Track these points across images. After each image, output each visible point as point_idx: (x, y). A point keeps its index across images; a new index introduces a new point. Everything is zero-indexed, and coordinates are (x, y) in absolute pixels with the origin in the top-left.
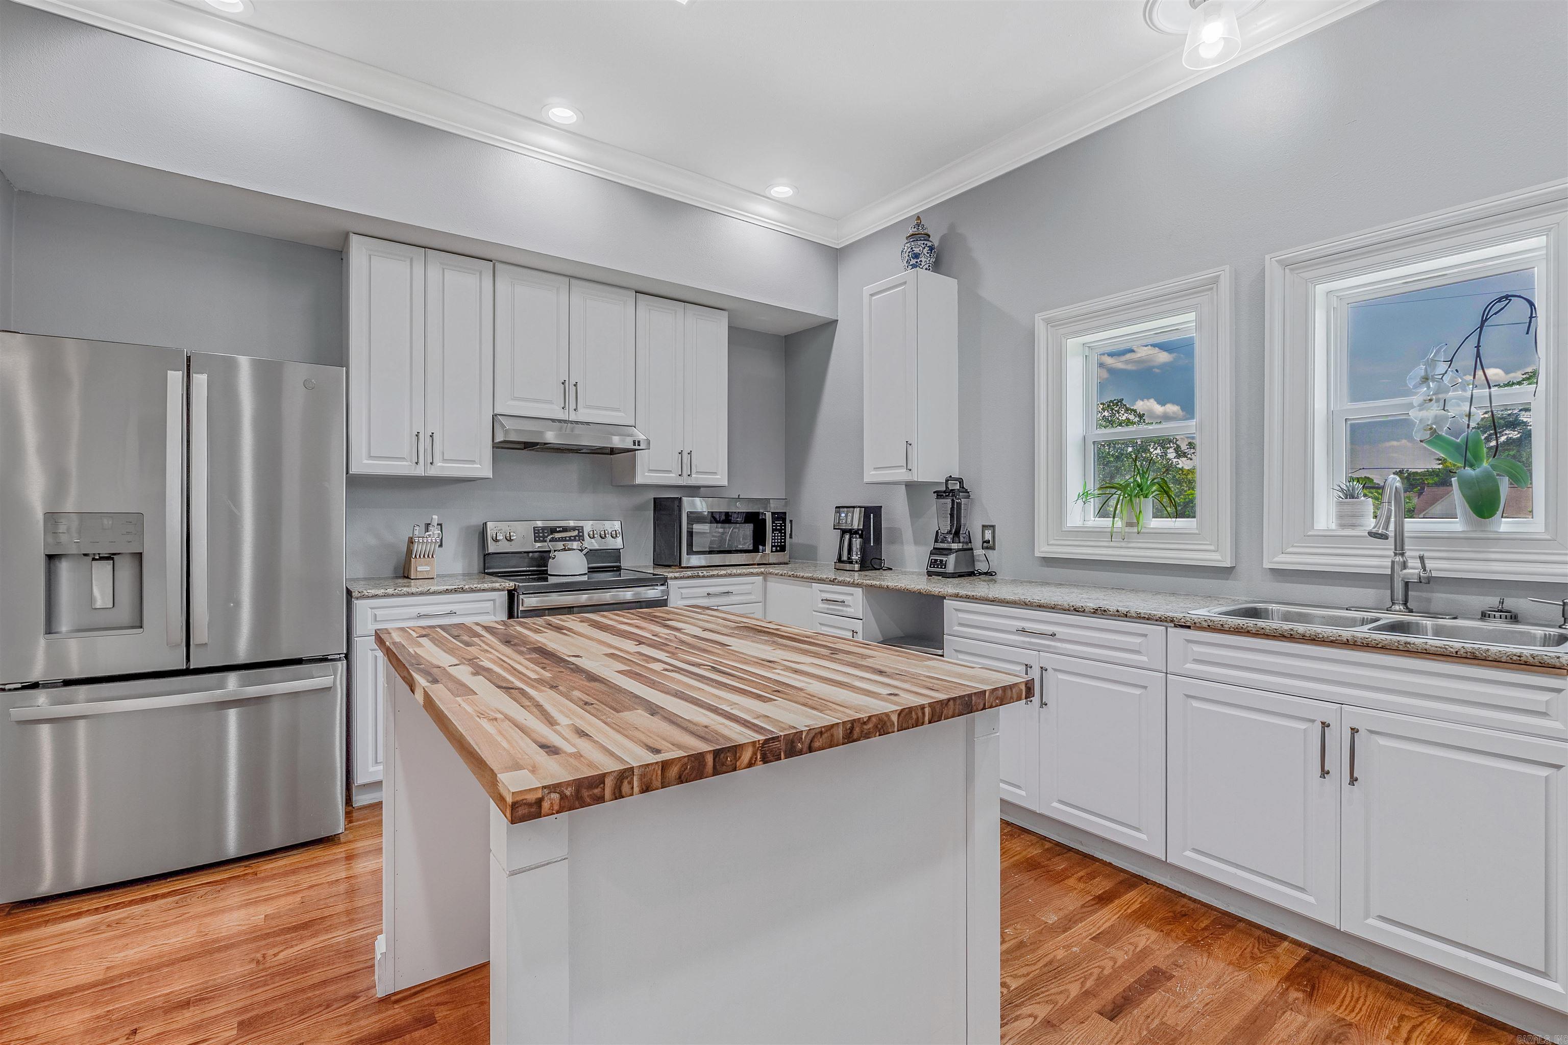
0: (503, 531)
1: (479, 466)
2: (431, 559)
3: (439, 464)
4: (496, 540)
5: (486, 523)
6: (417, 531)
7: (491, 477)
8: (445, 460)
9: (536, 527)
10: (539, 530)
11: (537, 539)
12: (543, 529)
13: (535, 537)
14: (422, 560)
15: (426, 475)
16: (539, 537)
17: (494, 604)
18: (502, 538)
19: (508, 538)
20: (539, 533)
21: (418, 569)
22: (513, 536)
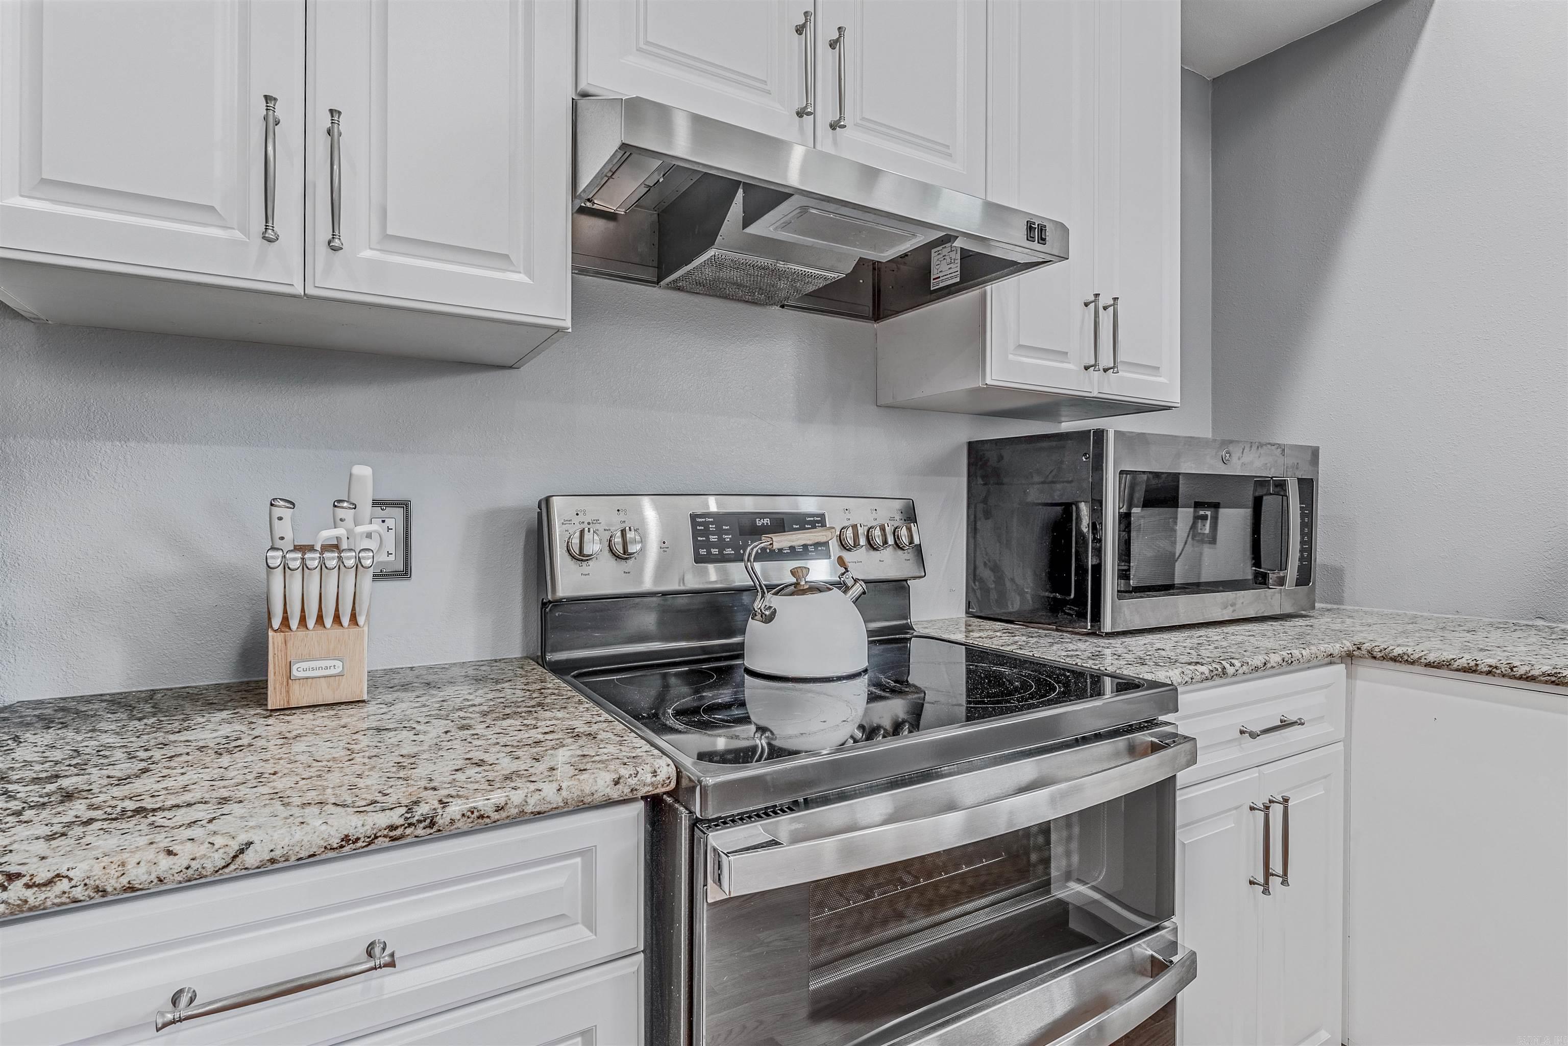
0: (600, 528)
1: (521, 277)
2: (347, 632)
3: (367, 254)
4: (580, 557)
5: (547, 500)
6: (287, 521)
7: (568, 323)
8: (388, 240)
9: (700, 516)
10: (706, 524)
11: (703, 552)
12: (720, 518)
13: (697, 546)
14: (313, 633)
15: (311, 291)
16: (708, 545)
17: (589, 871)
18: (597, 547)
19: (619, 549)
20: (706, 532)
21: (295, 672)
22: (634, 541)
